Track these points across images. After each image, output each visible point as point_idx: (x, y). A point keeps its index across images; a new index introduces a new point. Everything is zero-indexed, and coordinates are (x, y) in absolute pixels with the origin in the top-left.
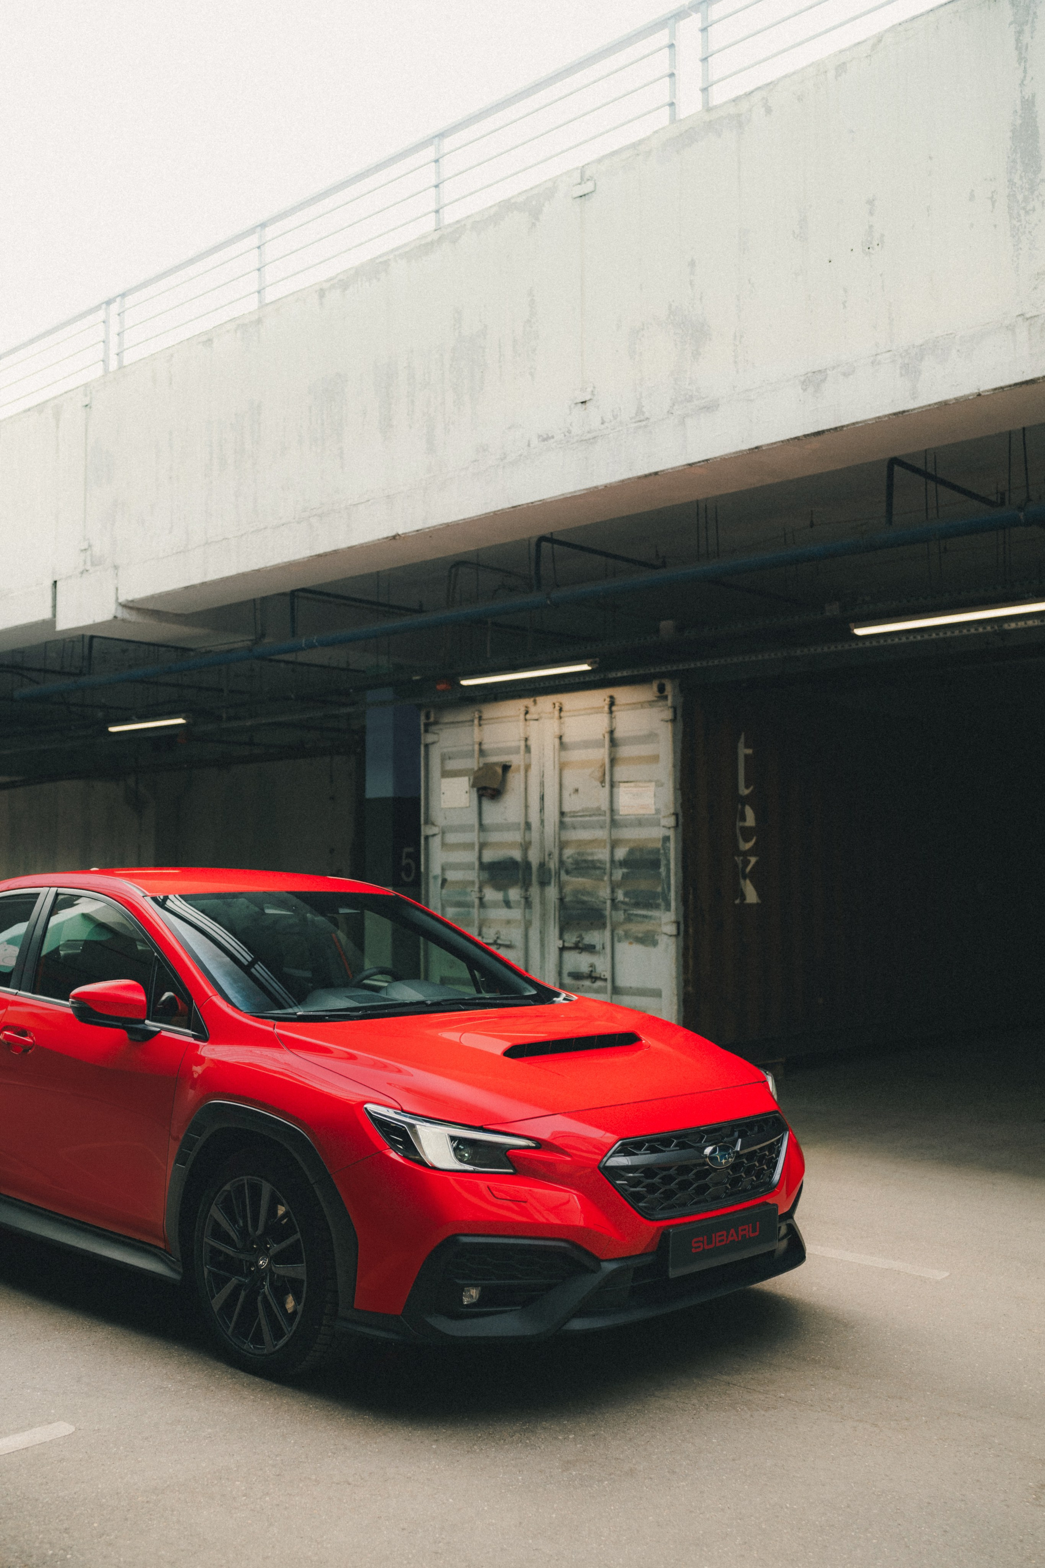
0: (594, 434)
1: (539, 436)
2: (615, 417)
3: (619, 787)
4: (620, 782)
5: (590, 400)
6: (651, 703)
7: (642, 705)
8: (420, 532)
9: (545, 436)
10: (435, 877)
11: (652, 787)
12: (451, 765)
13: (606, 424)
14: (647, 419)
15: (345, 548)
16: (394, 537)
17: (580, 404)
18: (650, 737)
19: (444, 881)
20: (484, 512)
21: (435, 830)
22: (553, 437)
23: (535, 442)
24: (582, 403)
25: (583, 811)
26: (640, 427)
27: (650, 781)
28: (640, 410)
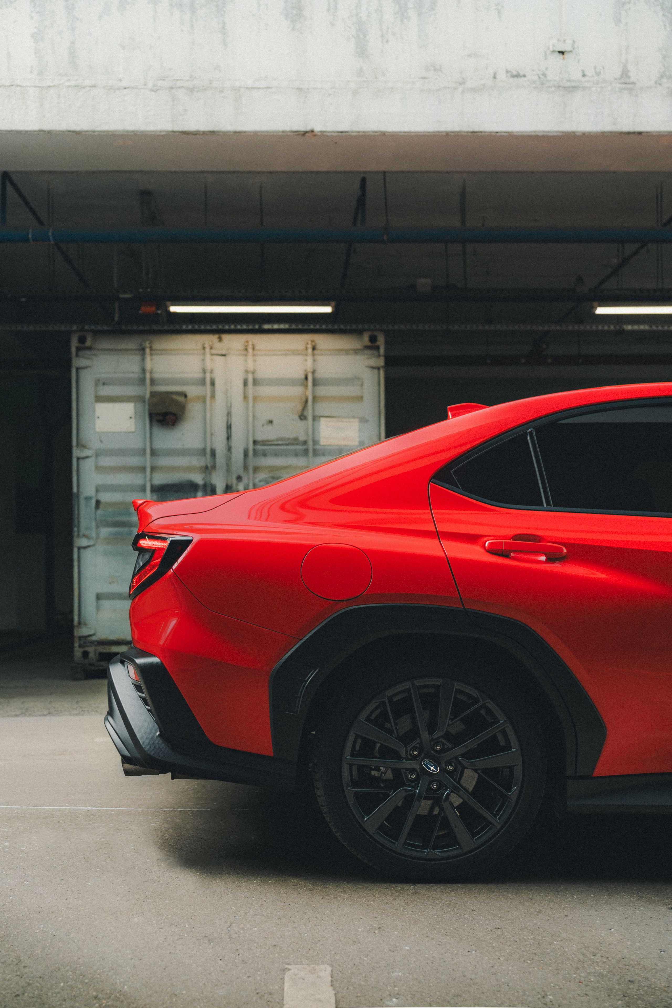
0: (573, 84)
1: (507, 72)
2: (598, 74)
3: (319, 421)
4: (320, 417)
5: (571, 51)
6: (356, 352)
7: (347, 352)
8: (343, 134)
9: (515, 73)
10: (88, 499)
11: (356, 422)
12: (106, 391)
13: (587, 78)
14: (633, 83)
15: (230, 132)
16: (305, 133)
17: (558, 53)
18: (355, 380)
19: (98, 503)
20: (436, 130)
21: (86, 453)
22: (524, 76)
23: (502, 76)
24: (559, 52)
25: (277, 440)
26: (625, 89)
27: (354, 417)
28: (625, 73)
